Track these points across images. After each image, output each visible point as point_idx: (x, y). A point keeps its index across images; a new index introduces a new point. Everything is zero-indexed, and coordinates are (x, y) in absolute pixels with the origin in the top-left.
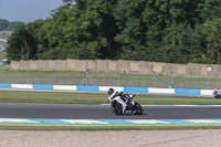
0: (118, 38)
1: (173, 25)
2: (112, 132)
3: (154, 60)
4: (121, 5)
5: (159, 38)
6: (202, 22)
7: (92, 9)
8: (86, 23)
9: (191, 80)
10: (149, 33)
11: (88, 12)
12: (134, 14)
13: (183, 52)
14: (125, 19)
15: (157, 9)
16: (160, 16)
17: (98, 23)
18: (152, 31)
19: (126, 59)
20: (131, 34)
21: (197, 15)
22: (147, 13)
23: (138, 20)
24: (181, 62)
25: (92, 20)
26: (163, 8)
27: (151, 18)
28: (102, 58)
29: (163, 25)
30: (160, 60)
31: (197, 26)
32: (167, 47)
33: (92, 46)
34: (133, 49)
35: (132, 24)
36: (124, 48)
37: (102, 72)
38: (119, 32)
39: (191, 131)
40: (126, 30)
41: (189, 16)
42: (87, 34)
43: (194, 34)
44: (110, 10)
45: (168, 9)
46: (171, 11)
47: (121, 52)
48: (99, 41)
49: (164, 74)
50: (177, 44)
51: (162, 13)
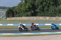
0: (36, 10)
1: (51, 7)
2: (35, 36)
3: (46, 16)
4: (37, 2)
5: (48, 10)
6: (59, 5)
7: (29, 3)
8: (27, 7)
9: (57, 21)
10: (45, 9)
11: (28, 4)
12: (41, 4)
13: (54, 14)
14: (38, 5)
15: (47, 2)
16: (48, 4)
17: (31, 6)
18: (46, 8)
19: (39, 16)
20: (40, 9)
21: (58, 3)
22: (44, 3)
23: (42, 5)
24: (54, 17)
25: (29, 6)
26: (48, 2)
27: (45, 5)
28: (32, 16)
29: (49, 7)
30: (48, 16)
31: (58, 6)
32: (50, 13)
33: (29, 13)
34: (41, 13)
35: (40, 7)
36: (38, 13)
37: (32, 20)
38: (37, 9)
39: (57, 35)
40: (38, 8)
41: (55, 4)
42: (28, 10)
43: (57, 9)
44: (34, 3)
45: (50, 2)
46: (51, 3)
47: (37, 14)
48: (31, 11)
49: (49, 20)
50: (53, 11)
51: (48, 3)
